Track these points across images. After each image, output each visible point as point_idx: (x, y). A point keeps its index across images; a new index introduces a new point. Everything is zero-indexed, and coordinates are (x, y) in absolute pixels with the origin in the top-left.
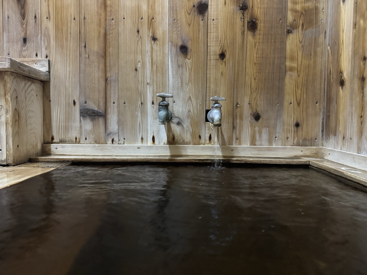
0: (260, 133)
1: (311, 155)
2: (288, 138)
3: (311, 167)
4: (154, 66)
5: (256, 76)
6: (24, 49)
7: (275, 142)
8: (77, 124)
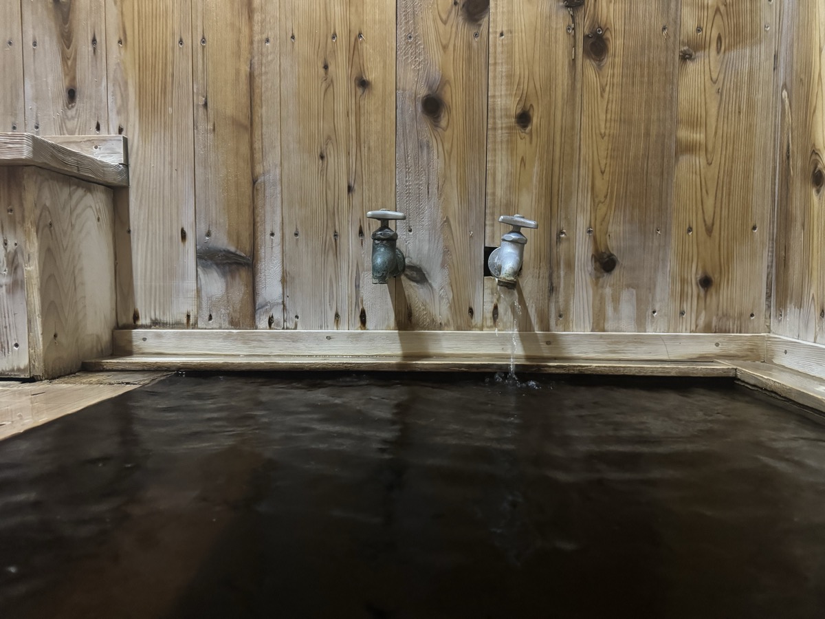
0: (616, 300)
1: (739, 354)
2: (682, 313)
3: (740, 383)
4: (363, 148)
5: (606, 164)
6: (71, 113)
7: (652, 322)
8: (191, 284)
